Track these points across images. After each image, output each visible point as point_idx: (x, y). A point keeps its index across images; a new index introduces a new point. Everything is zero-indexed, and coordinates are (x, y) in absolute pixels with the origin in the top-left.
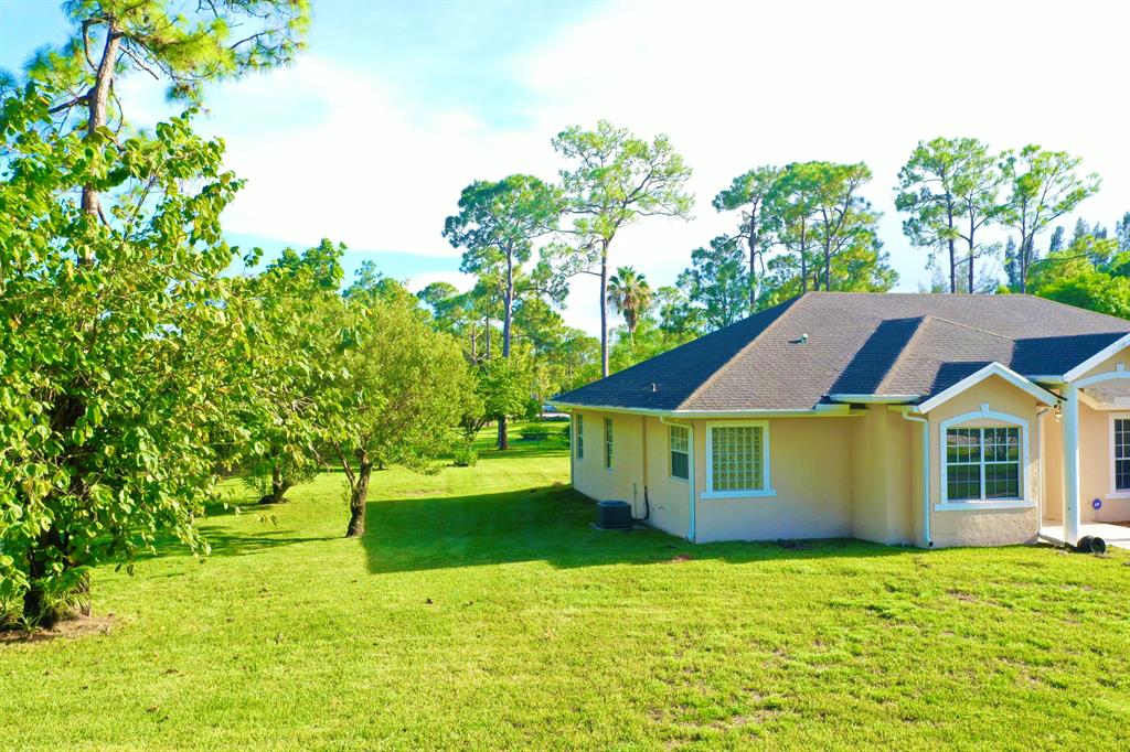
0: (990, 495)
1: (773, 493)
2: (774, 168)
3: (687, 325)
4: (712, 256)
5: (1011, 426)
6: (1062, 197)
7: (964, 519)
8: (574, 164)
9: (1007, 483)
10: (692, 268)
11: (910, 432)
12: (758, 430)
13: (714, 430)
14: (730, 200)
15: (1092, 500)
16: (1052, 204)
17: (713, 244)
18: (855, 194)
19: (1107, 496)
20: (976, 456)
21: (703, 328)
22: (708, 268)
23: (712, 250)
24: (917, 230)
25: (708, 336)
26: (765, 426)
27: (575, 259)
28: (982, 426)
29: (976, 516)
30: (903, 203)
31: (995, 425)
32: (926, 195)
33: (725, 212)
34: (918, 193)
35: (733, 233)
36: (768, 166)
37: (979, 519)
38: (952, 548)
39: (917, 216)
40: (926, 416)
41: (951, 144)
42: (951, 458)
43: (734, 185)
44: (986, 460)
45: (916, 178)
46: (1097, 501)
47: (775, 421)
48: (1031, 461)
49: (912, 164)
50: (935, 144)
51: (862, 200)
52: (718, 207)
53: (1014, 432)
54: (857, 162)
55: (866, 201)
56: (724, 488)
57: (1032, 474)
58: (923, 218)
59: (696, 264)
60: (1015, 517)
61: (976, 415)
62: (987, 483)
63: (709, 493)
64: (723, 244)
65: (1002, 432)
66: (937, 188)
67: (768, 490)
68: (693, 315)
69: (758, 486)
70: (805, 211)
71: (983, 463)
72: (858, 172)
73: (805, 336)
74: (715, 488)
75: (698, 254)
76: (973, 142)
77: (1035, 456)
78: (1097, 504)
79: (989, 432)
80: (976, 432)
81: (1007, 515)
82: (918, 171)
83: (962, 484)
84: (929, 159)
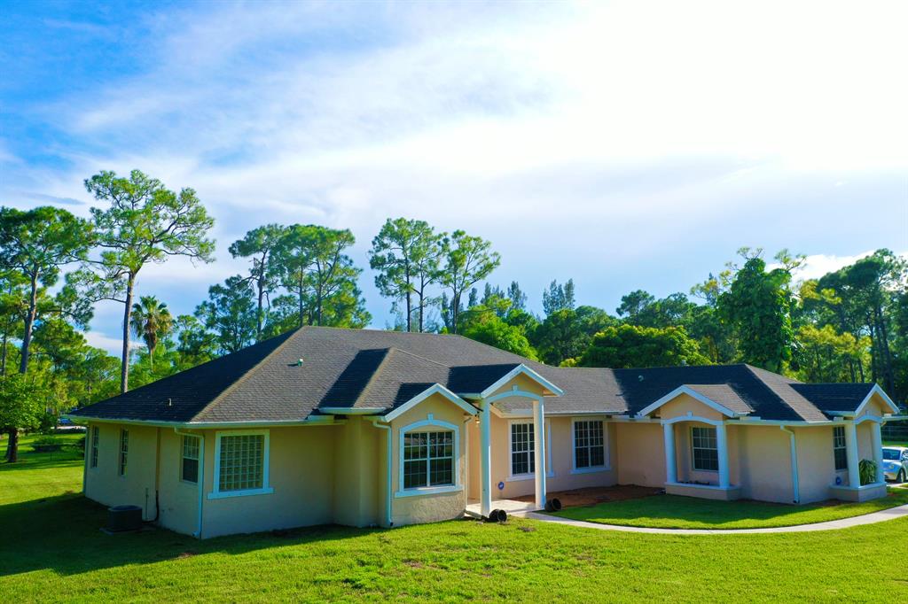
0: (433, 483)
1: (271, 491)
2: (281, 226)
3: (202, 349)
4: (227, 293)
5: (448, 430)
6: (478, 269)
7: (416, 502)
8: (105, 205)
9: (444, 474)
10: (209, 301)
11: (378, 436)
12: (260, 438)
13: (223, 439)
14: (242, 248)
15: (498, 482)
16: (472, 272)
17: (228, 282)
18: (342, 252)
19: (507, 480)
20: (424, 453)
21: (217, 351)
22: (223, 302)
23: (227, 287)
24: (385, 284)
25: (220, 358)
26: (267, 435)
27: (101, 288)
28: (428, 430)
29: (423, 500)
30: (376, 263)
31: (437, 430)
32: (392, 258)
33: (239, 258)
34: (387, 256)
35: (246, 275)
36: (276, 225)
37: (425, 502)
38: (406, 526)
39: (385, 273)
40: (390, 424)
41: (409, 223)
42: (407, 455)
43: (248, 237)
44: (431, 456)
45: (385, 246)
46: (501, 483)
47: (274, 430)
48: (461, 456)
49: (382, 234)
50: (399, 222)
51: (346, 258)
52: (234, 253)
53: (450, 435)
54: (345, 229)
55: (349, 258)
56: (229, 488)
57: (460, 466)
58: (390, 275)
59: (212, 298)
60: (450, 498)
61: (425, 423)
62: (431, 474)
63: (215, 494)
64: (236, 283)
65: (441, 435)
66: (399, 255)
67: (266, 489)
68: (208, 340)
69: (258, 485)
70: (304, 262)
71: (428, 459)
72: (346, 237)
73: (301, 360)
74: (222, 488)
75: (215, 290)
76: (424, 223)
77: (463, 453)
78: (501, 486)
79: (433, 435)
80: (424, 435)
81: (444, 498)
82: (386, 241)
83: (414, 477)
84: (394, 232)
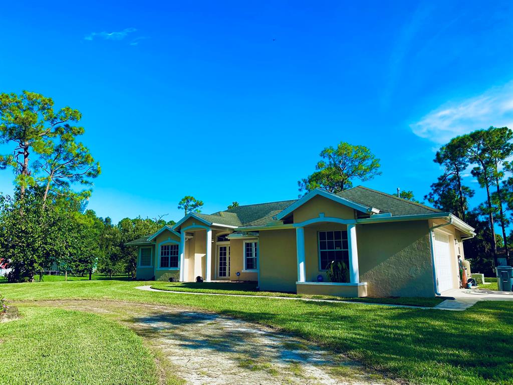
0: (171, 266)
5: (177, 244)
9: (175, 262)
13: (142, 249)
15: (236, 272)
19: (242, 271)
20: (168, 255)
28: (170, 244)
40: (155, 240)
42: (162, 255)
56: (143, 265)
61: (167, 241)
71: (170, 256)
78: (238, 274)
79: (172, 246)
80: (168, 246)
83: (164, 264)
